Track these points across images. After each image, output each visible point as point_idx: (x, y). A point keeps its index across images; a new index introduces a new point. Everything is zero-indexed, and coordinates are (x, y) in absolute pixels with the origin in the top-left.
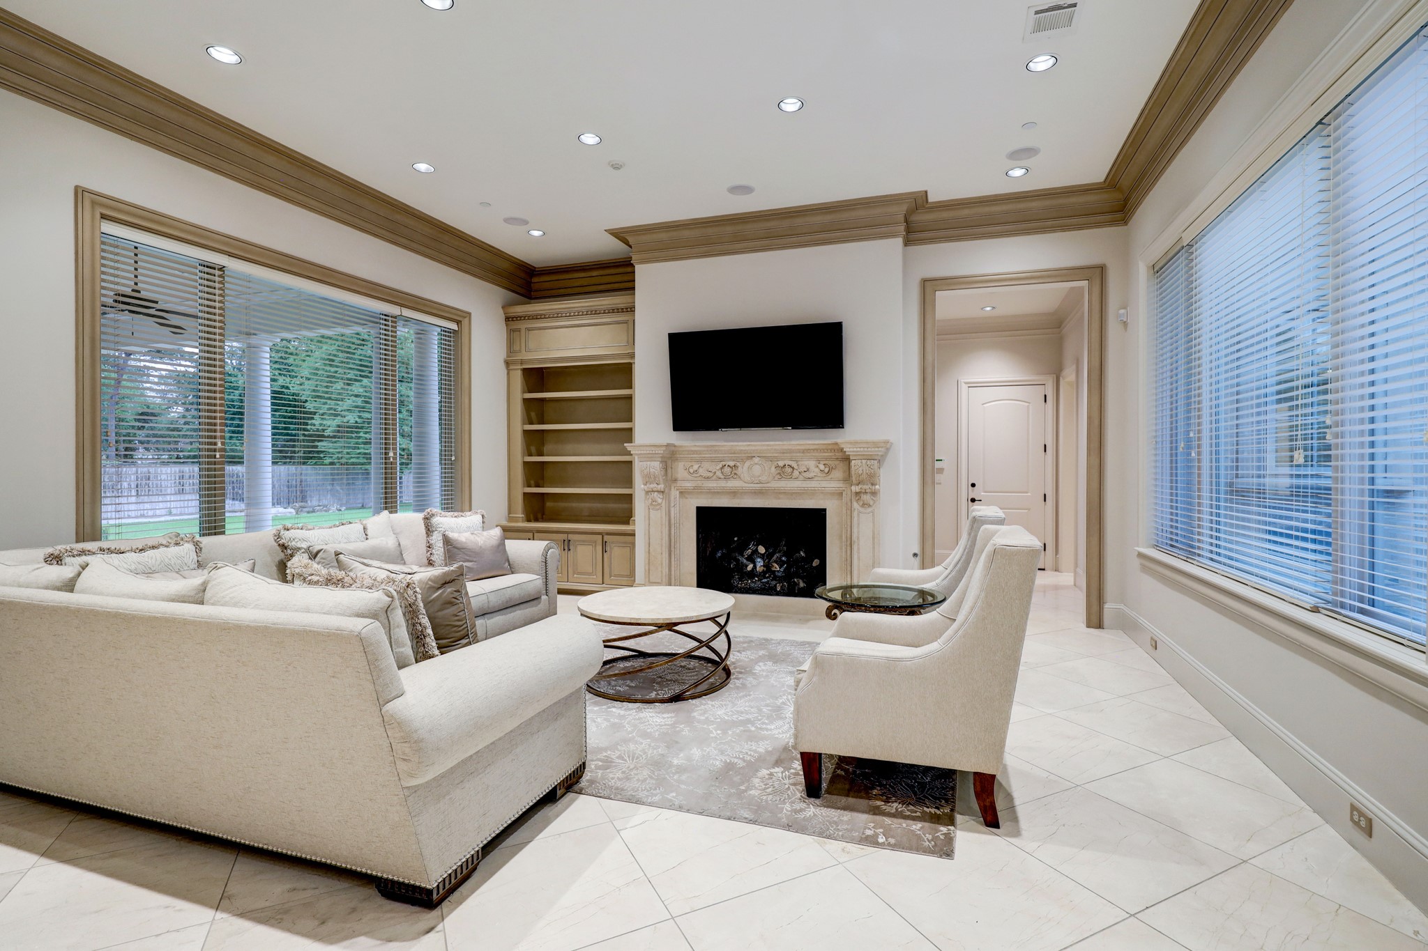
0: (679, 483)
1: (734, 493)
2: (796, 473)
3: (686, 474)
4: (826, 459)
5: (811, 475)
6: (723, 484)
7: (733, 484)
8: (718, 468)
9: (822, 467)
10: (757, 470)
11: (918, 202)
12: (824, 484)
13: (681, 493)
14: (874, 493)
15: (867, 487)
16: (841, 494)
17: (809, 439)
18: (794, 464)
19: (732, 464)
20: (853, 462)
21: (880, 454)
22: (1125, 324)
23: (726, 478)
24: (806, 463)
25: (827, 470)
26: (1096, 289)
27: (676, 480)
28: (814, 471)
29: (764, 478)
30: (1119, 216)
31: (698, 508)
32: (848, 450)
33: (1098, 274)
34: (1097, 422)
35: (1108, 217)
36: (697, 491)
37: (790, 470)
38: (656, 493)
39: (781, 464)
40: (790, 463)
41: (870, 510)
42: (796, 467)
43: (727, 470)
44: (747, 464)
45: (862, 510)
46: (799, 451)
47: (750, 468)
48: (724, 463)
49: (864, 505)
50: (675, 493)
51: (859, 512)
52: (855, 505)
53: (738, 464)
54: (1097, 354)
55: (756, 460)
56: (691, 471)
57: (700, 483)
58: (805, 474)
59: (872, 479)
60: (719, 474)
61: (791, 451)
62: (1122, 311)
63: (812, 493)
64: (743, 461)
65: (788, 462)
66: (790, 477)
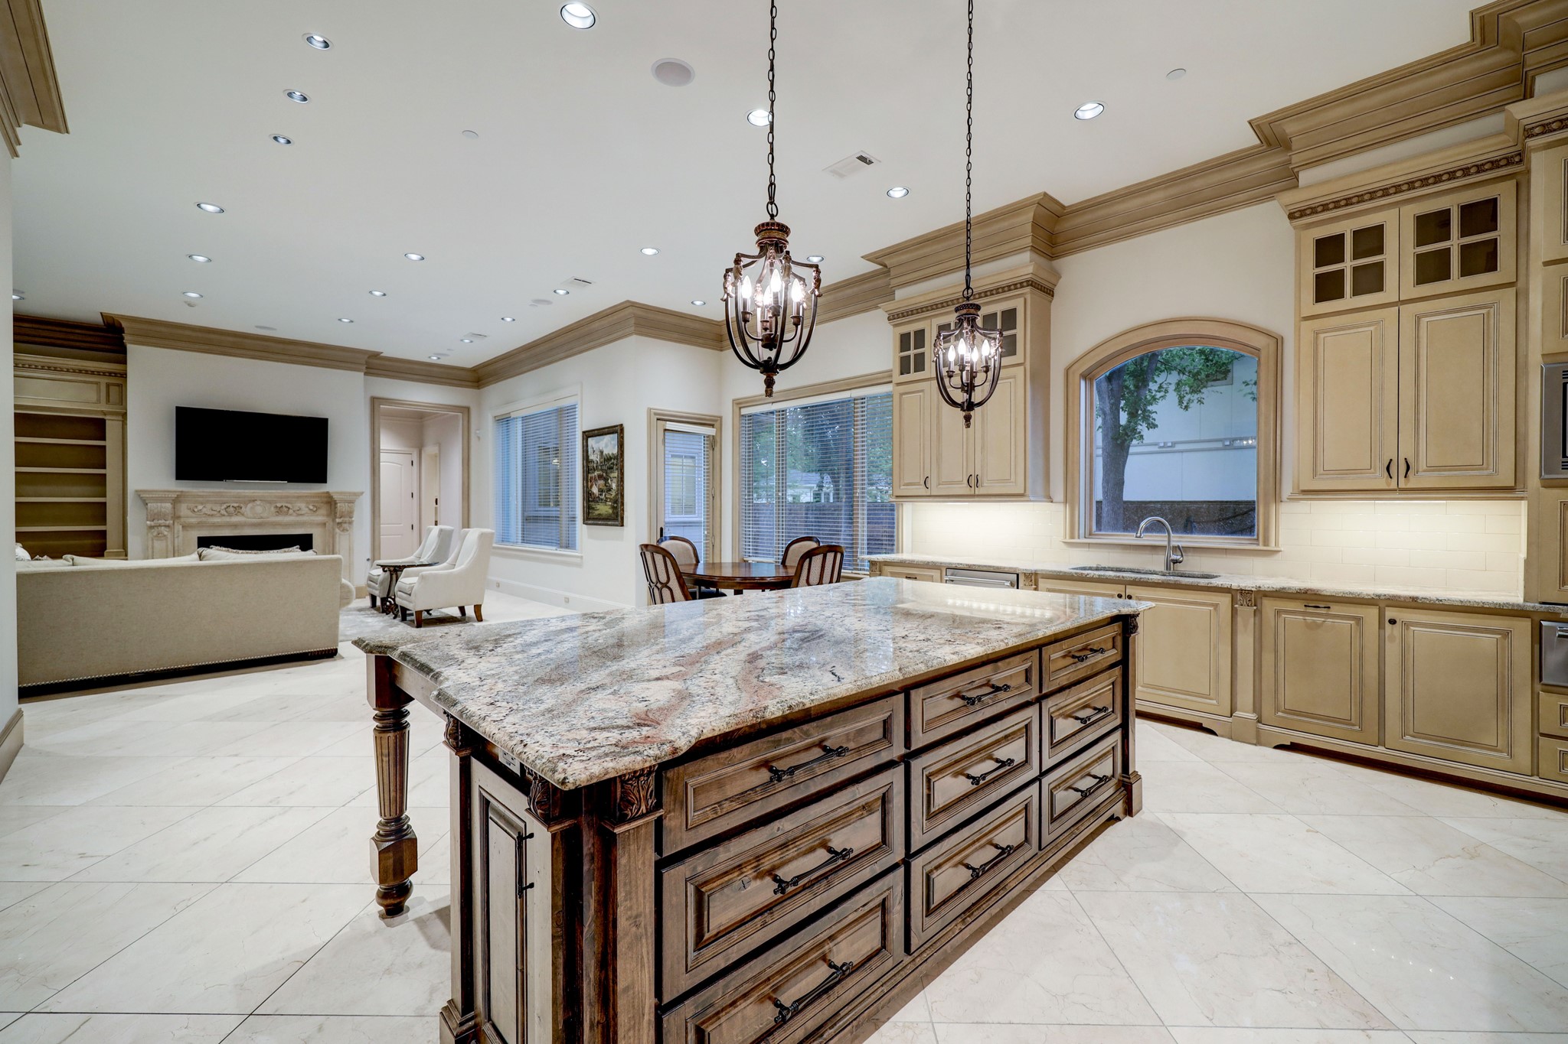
0: (182, 520)
1: (235, 526)
2: (291, 511)
3: (189, 513)
4: (314, 502)
5: (303, 512)
6: (227, 519)
7: (235, 519)
8: (223, 508)
9: (311, 507)
10: (259, 509)
11: (376, 355)
12: (312, 518)
13: (183, 527)
14: (350, 523)
15: (347, 519)
16: (325, 524)
17: (302, 489)
18: (289, 505)
19: (236, 505)
20: (339, 504)
21: (352, 499)
22: (479, 438)
23: (230, 515)
24: (299, 505)
25: (315, 509)
26: (466, 418)
27: (179, 517)
28: (305, 510)
29: (265, 515)
30: (476, 384)
31: (198, 538)
32: (336, 497)
33: (466, 410)
34: (466, 485)
35: (470, 384)
36: (200, 525)
37: (286, 509)
38: (163, 528)
39: (279, 505)
40: (287, 505)
41: (347, 533)
42: (291, 507)
43: (232, 509)
44: (250, 505)
45: (342, 533)
46: (294, 497)
47: (252, 508)
48: (228, 505)
49: (343, 530)
50: (178, 527)
51: (340, 534)
52: (337, 530)
53: (242, 505)
54: (466, 451)
55: (258, 502)
56: (196, 510)
57: (204, 519)
58: (298, 512)
59: (350, 514)
60: (223, 512)
61: (288, 497)
62: (478, 432)
63: (302, 524)
64: (246, 504)
65: (284, 505)
66: (287, 514)
